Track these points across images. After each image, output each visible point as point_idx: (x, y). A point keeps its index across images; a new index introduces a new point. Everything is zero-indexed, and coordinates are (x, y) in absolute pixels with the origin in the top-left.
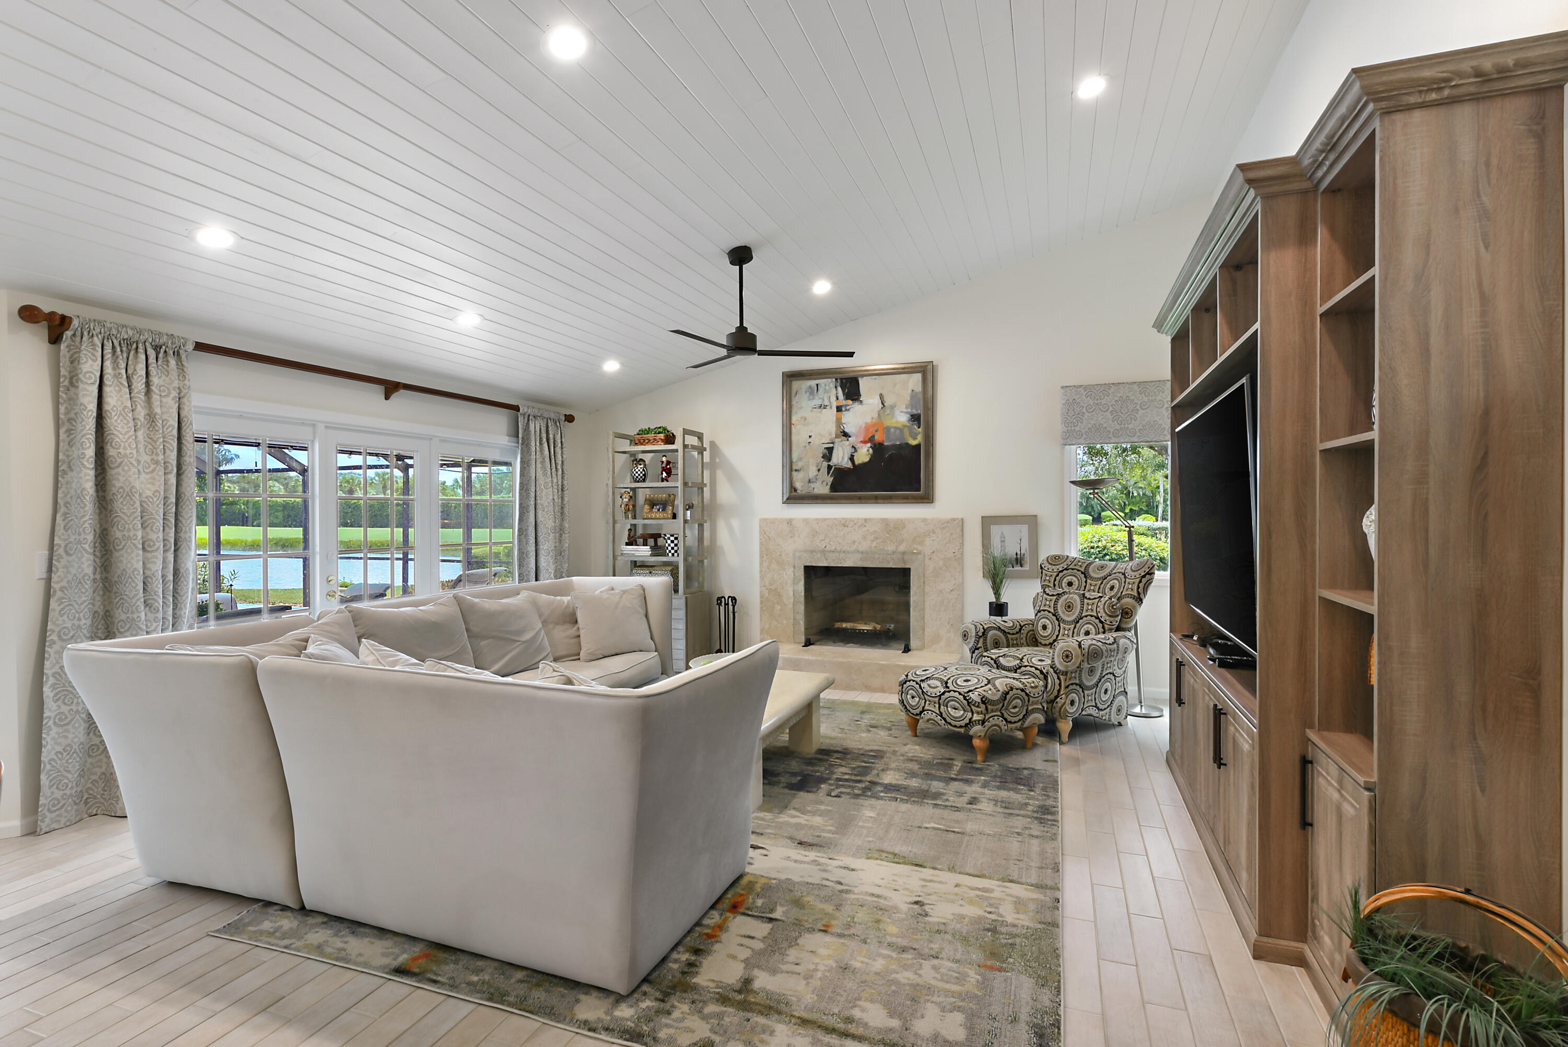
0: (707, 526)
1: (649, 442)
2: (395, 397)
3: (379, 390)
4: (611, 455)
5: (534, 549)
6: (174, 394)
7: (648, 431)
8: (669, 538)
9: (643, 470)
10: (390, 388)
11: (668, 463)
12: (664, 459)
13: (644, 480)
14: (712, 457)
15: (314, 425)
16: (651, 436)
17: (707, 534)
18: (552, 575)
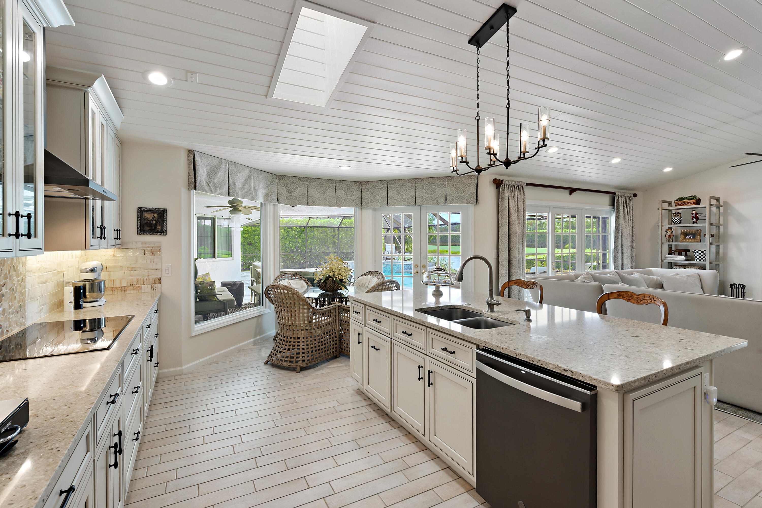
0: (721, 246)
1: (685, 204)
2: (574, 194)
3: (567, 192)
4: (660, 212)
5: (621, 255)
6: (522, 201)
7: (684, 198)
8: (698, 252)
9: (680, 218)
10: (572, 191)
11: (696, 214)
12: (694, 212)
13: (680, 223)
14: (725, 210)
15: (549, 207)
16: (686, 201)
17: (721, 251)
18: (630, 267)
